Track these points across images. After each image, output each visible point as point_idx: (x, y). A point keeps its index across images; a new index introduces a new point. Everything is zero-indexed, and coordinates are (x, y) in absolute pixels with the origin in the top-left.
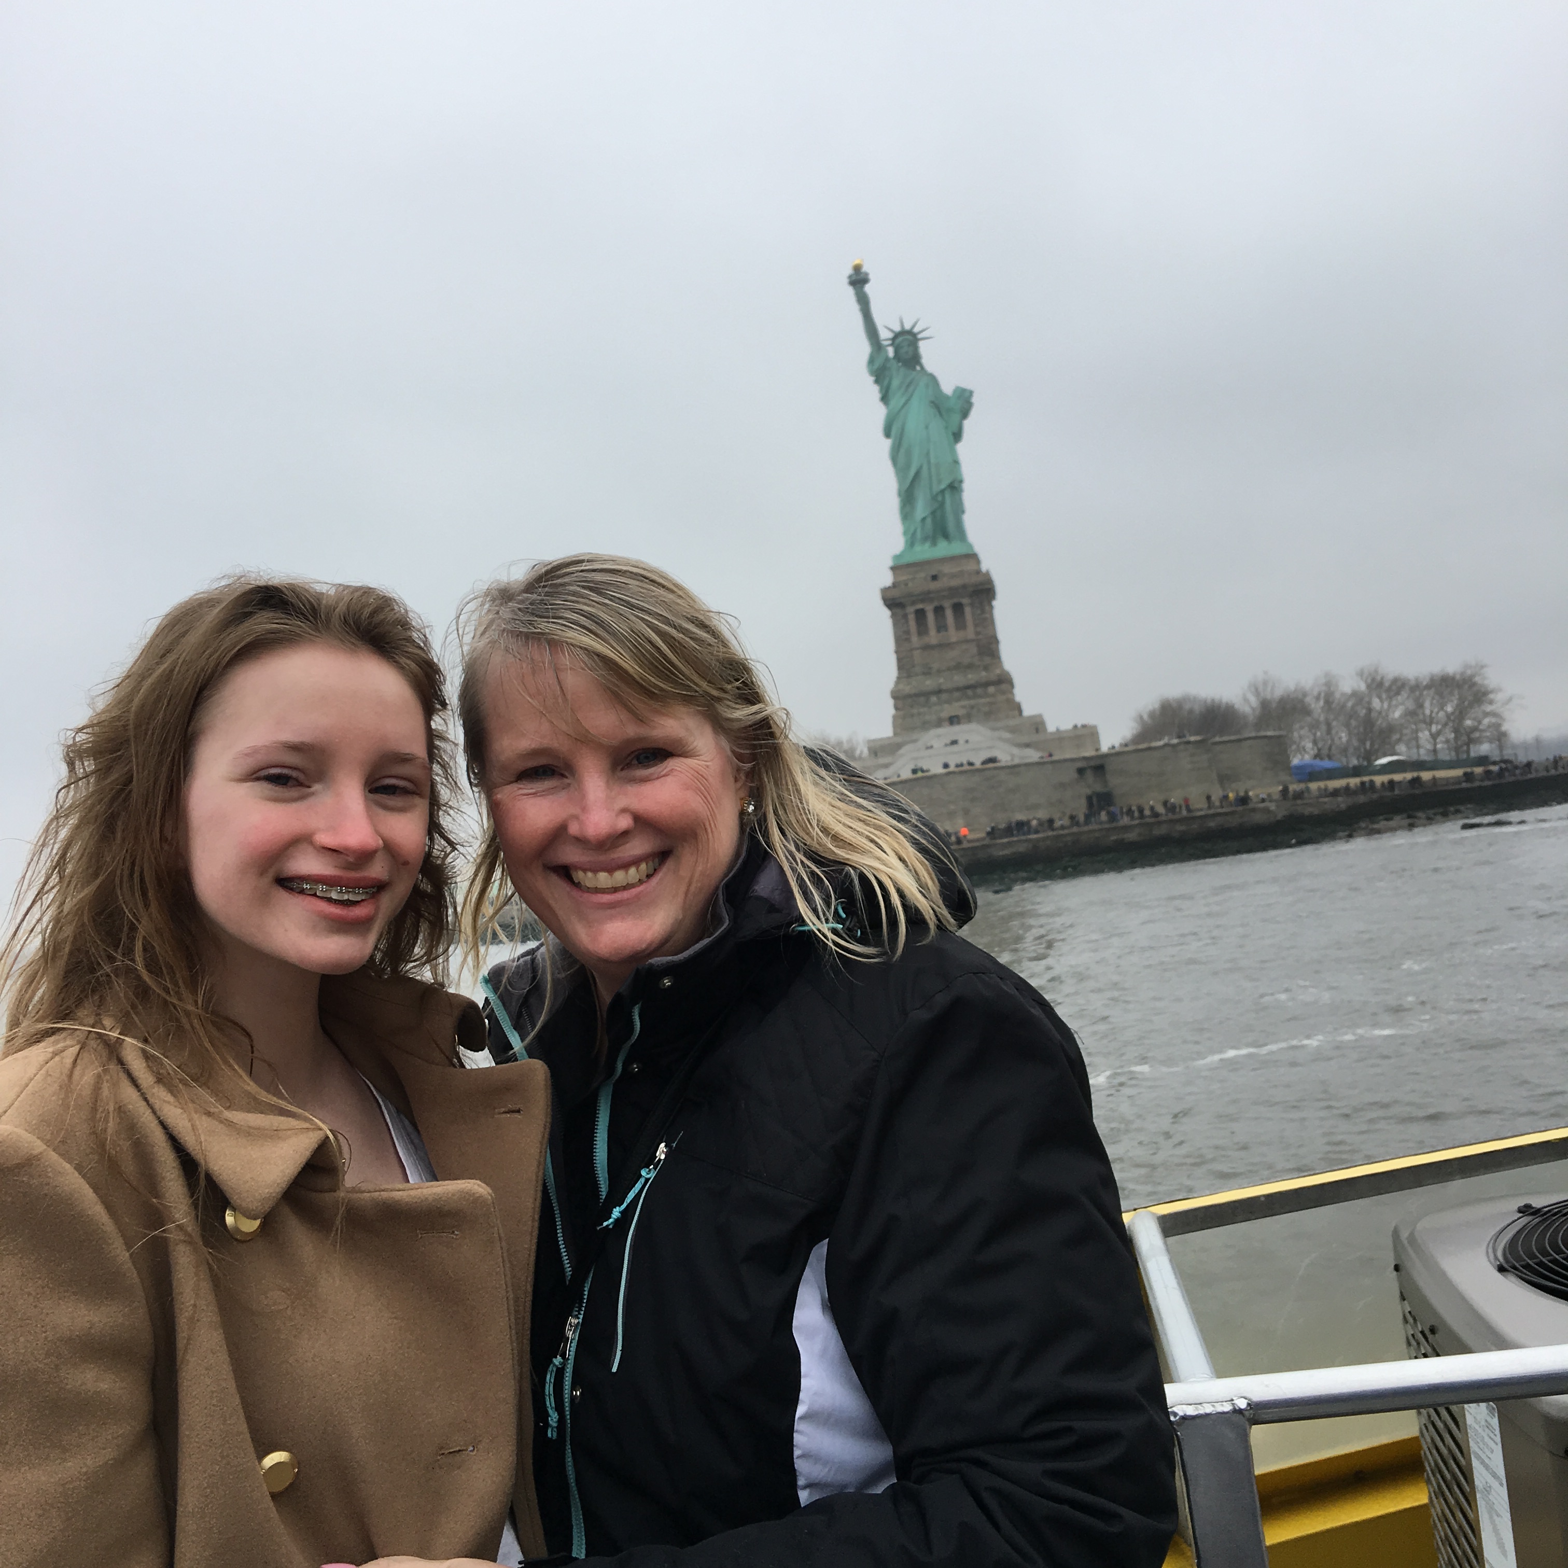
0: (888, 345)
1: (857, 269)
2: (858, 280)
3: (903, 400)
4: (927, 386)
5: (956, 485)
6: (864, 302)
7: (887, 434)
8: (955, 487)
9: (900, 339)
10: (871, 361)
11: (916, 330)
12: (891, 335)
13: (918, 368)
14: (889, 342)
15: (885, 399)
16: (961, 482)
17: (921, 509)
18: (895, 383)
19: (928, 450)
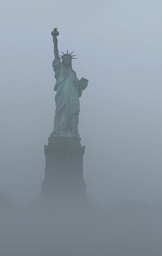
0: (61, 58)
1: (55, 30)
2: (55, 33)
3: (63, 79)
4: (73, 75)
5: (78, 113)
6: (55, 41)
7: (55, 90)
8: (77, 113)
9: (66, 57)
10: (54, 62)
11: (71, 55)
12: (63, 55)
13: (70, 68)
14: (62, 57)
15: (56, 77)
16: (79, 111)
17: (63, 119)
18: (62, 72)
19: (70, 98)
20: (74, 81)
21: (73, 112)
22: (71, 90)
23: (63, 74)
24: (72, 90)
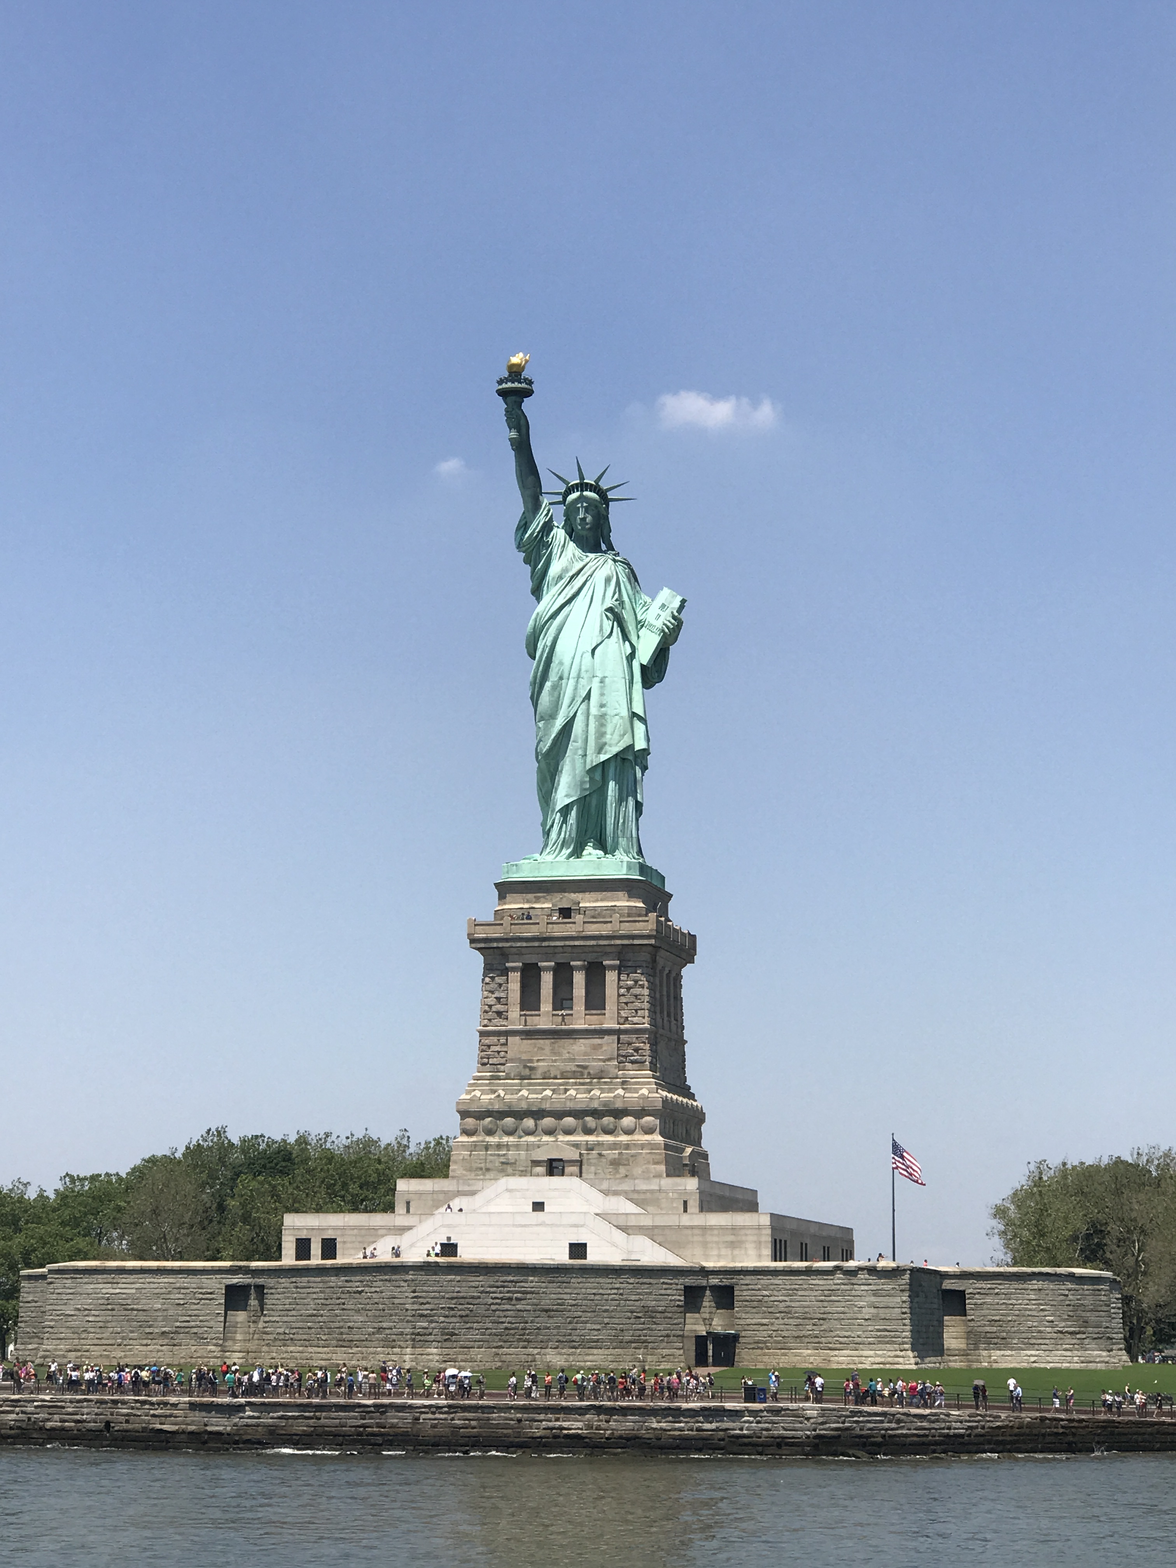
1: (515, 371)
2: (515, 390)
6: (519, 426)
9: (576, 496)
19: (590, 690)
20: (610, 610)
21: (603, 757)
22: (593, 651)
23: (560, 578)
24: (597, 651)
